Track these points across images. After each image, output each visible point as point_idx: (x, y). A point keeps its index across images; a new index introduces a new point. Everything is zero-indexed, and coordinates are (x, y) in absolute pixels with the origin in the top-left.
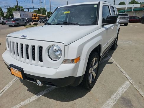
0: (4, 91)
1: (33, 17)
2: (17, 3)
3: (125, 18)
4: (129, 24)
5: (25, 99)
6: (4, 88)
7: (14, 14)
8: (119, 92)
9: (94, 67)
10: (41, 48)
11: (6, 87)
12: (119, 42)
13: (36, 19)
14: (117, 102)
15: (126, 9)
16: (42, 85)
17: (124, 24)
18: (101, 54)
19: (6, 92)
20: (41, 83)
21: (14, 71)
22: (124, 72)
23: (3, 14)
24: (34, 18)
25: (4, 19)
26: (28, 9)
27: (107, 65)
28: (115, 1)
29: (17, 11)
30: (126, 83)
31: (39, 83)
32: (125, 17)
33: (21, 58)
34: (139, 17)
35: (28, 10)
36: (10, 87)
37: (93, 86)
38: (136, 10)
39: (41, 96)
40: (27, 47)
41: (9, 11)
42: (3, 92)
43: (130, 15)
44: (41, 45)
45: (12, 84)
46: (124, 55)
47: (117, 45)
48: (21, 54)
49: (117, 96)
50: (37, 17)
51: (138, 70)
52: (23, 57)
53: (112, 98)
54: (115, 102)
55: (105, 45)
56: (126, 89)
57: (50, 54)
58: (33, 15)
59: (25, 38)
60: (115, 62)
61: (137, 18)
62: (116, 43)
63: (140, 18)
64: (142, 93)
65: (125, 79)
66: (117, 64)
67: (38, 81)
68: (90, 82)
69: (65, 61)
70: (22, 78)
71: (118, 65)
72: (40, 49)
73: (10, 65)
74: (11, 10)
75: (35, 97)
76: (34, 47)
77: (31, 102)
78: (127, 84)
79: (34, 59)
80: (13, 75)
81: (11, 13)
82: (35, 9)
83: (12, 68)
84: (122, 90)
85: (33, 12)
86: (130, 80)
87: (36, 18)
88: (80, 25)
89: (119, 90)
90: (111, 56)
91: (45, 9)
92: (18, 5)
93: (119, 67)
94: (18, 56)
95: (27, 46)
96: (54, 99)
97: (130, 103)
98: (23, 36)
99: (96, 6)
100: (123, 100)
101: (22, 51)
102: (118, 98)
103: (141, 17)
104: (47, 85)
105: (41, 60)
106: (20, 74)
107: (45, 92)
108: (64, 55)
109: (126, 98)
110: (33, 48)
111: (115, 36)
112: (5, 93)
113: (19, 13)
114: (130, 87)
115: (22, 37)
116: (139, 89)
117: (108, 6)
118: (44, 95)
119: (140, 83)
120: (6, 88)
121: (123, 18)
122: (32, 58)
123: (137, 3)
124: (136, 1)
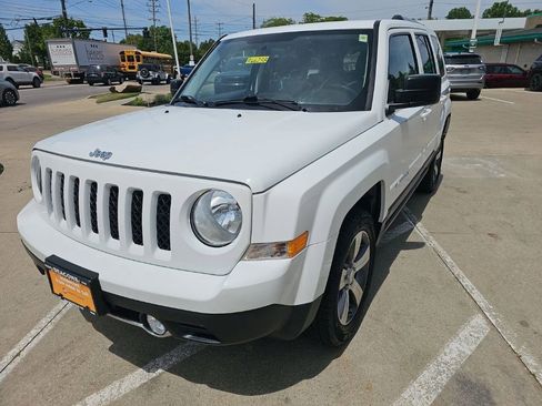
0: (24, 354)
1: (123, 60)
2: (64, 8)
3: (470, 70)
4: (485, 93)
5: (103, 385)
6: (22, 343)
7: (52, 48)
8: (447, 358)
9: (355, 265)
10: (164, 201)
11: (28, 338)
12: (447, 165)
13: (134, 67)
14: (440, 396)
15: (473, 36)
16: (168, 334)
17: (465, 94)
18: (384, 215)
19: (29, 355)
20: (162, 327)
21: (63, 281)
22: (467, 282)
23: (10, 49)
24: (127, 64)
25: (15, 69)
26: (105, 30)
27: (402, 252)
28: (431, 5)
29: (62, 37)
30: (473, 323)
31: (158, 328)
32: (470, 66)
33: (88, 233)
34: (522, 67)
35: (106, 35)
36: (43, 339)
37: (352, 336)
38: (512, 40)
39: (160, 371)
40: (111, 194)
41: (33, 36)
42: (18, 354)
43: (487, 57)
44: (165, 190)
45: (50, 327)
46: (468, 214)
47: (439, 177)
48: (90, 218)
49: (440, 373)
50: (138, 61)
51: (516, 271)
52: (96, 231)
53: (421, 378)
54: (434, 397)
55: (398, 181)
56: (474, 347)
57: (196, 222)
58: (122, 53)
59: (106, 161)
60: (432, 243)
61: (515, 71)
62: (436, 168)
63: (525, 69)
64: (530, 361)
65: (469, 308)
66: (440, 249)
67: (151, 319)
68: (343, 321)
69: (255, 251)
70: (93, 308)
71: (443, 253)
72: (160, 202)
73: (47, 259)
74: (40, 34)
75: (139, 376)
76: (137, 196)
77: (126, 396)
78: (477, 325)
79: (138, 239)
80: (60, 295)
81: (41, 45)
82: (129, 32)
83: (54, 271)
84: (458, 349)
85: (123, 42)
86: (489, 310)
87: (136, 64)
88: (305, 110)
89: (447, 351)
90: (419, 218)
91: (168, 31)
92: (65, 14)
93: (449, 259)
94: (79, 225)
95: (114, 191)
96: (212, 385)
97: (489, 399)
98: (98, 153)
99: (363, 38)
100: (462, 388)
101: (93, 207)
102: (444, 379)
103: (528, 68)
104: (188, 336)
105: (164, 241)
106: (87, 293)
107: (175, 357)
108: (249, 226)
109: (474, 381)
110: (134, 198)
111: (433, 144)
112: (26, 361)
113: (70, 46)
114: (487, 338)
115: (94, 158)
116: (519, 347)
117: (410, 36)
118: (172, 370)
119: (524, 324)
120: (28, 342)
121: (461, 70)
122: (131, 235)
123: (515, 14)
124: (510, 6)
